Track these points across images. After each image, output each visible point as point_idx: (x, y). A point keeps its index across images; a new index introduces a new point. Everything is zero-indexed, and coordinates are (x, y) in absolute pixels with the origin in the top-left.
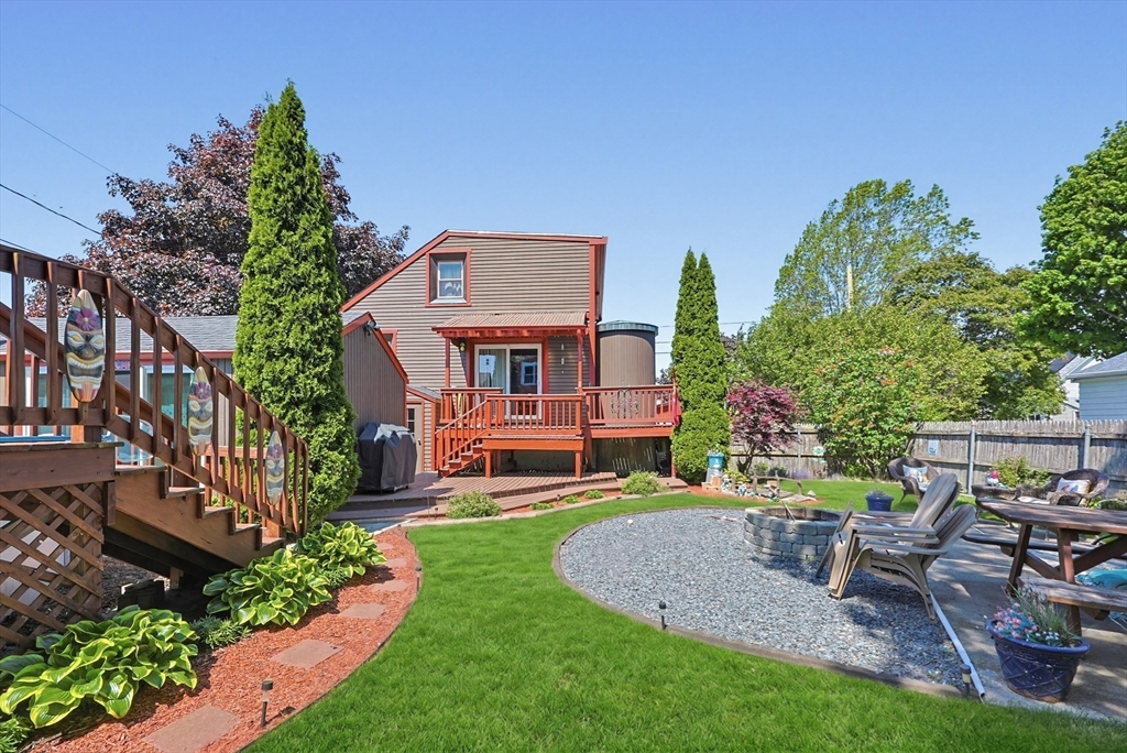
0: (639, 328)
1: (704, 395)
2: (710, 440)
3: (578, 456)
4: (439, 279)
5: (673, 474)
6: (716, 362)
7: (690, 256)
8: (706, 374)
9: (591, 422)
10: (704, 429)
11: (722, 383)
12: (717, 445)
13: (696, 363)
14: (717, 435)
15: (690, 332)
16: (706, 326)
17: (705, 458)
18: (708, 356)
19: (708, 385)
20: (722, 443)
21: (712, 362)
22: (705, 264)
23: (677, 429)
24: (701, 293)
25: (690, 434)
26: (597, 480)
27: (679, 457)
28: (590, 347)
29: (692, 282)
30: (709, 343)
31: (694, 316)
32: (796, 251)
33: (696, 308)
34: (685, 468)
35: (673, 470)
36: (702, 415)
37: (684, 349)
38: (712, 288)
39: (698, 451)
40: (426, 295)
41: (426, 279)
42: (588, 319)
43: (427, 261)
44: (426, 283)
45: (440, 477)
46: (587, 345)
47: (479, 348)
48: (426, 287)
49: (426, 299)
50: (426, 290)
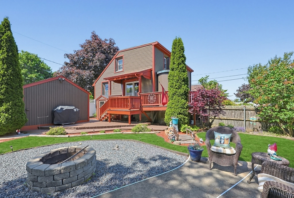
1: (174, 94)
3: (129, 117)
8: (176, 85)
9: (142, 105)
15: (173, 70)
19: (176, 90)
40: (115, 70)
41: (115, 66)
42: (152, 70)
43: (115, 60)
44: (115, 67)
45: (100, 121)
46: (152, 79)
47: (126, 83)
48: (115, 68)
49: (115, 71)
50: (115, 69)
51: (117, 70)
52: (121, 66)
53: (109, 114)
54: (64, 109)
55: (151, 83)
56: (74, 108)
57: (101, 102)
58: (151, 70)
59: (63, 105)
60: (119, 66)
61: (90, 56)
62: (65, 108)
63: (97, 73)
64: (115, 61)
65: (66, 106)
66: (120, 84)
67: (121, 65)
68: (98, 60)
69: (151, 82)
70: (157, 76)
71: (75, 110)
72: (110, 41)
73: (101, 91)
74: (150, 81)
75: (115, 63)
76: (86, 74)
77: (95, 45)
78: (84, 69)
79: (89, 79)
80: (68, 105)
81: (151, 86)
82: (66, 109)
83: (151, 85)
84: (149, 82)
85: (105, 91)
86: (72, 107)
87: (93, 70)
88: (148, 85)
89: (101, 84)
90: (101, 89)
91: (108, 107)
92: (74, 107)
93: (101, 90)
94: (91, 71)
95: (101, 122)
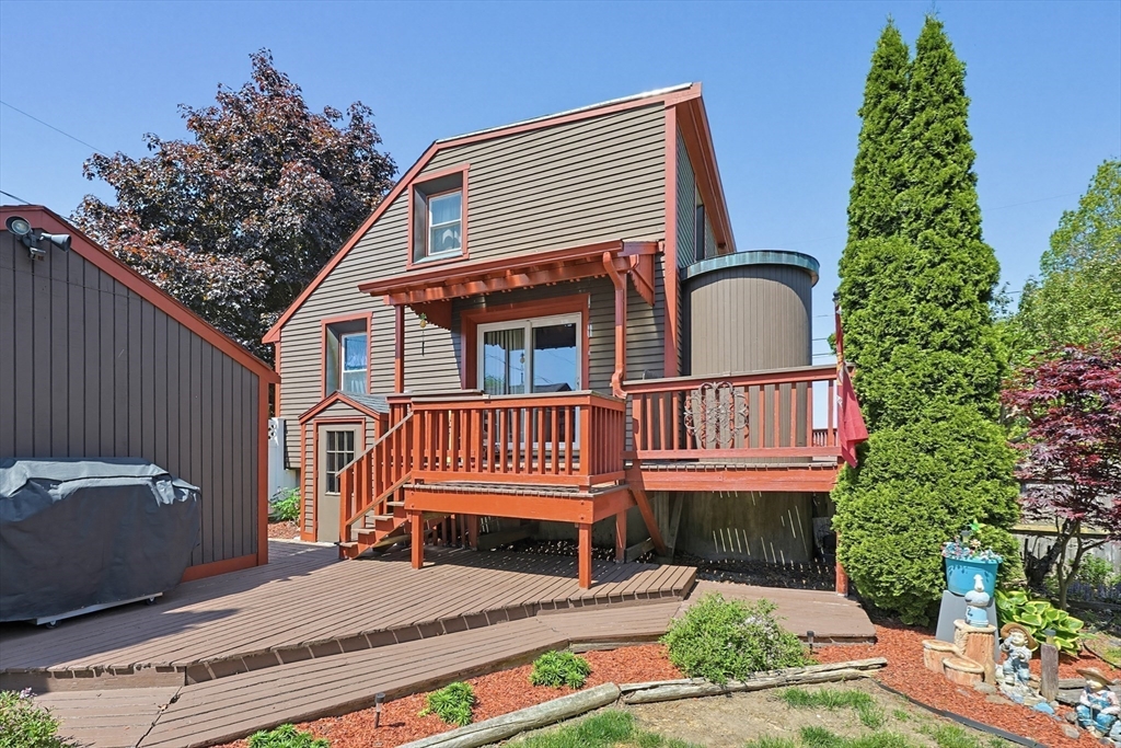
0: (771, 259)
1: (931, 384)
2: (953, 512)
3: (584, 536)
4: (431, 225)
5: (840, 583)
6: (969, 293)
7: (890, 39)
8: (939, 326)
9: (641, 454)
10: (931, 478)
11: (989, 349)
12: (977, 527)
13: (906, 301)
14: (977, 498)
15: (887, 226)
16: (940, 200)
17: (933, 563)
18: (945, 277)
19: (945, 355)
20: (993, 519)
21: (956, 290)
22: (933, 44)
23: (853, 476)
24: (921, 118)
25: (887, 491)
26: (630, 597)
27: (853, 548)
28: (665, 308)
29: (895, 96)
30: (947, 242)
31: (900, 183)
32: (1082, 202)
33: (906, 162)
34: (870, 580)
35: (840, 577)
36: (922, 439)
37: (869, 270)
38: (953, 98)
39: (912, 540)
40: (409, 251)
41: (409, 227)
42: (662, 254)
43: (410, 197)
44: (409, 233)
45: (342, 559)
46: (658, 305)
47: (482, 329)
48: (410, 239)
49: (409, 257)
50: (410, 245)
51: (425, 254)
52: (447, 233)
53: (412, 512)
54: (62, 490)
55: (654, 328)
56: (155, 479)
57: (331, 434)
58: (652, 251)
59: (51, 455)
60: (435, 231)
61: (244, 180)
62: (72, 476)
63: (283, 275)
64: (410, 203)
65: (85, 456)
66: (445, 333)
67: (442, 229)
68: (296, 201)
69: (652, 321)
70: (686, 286)
71: (165, 492)
72: (357, 118)
73: (322, 373)
74: (651, 314)
75: (410, 209)
76: (222, 273)
77: (273, 120)
78: (208, 247)
79: (238, 302)
80: (99, 456)
81: (656, 343)
82: (80, 490)
83: (655, 336)
84: (638, 323)
85: (343, 371)
86: (137, 469)
87: (264, 257)
88: (634, 338)
89: (322, 329)
90: (322, 361)
91: (409, 468)
92: (154, 470)
93: (322, 367)
94: (250, 263)
95: (350, 563)
